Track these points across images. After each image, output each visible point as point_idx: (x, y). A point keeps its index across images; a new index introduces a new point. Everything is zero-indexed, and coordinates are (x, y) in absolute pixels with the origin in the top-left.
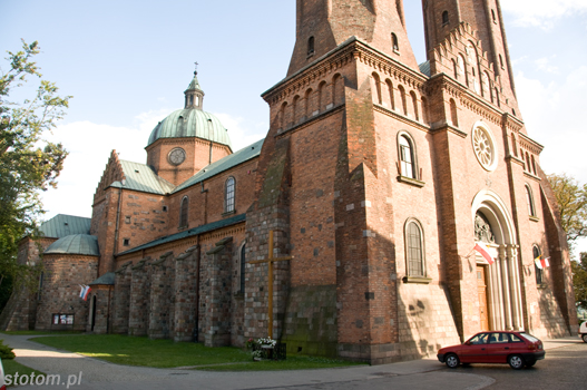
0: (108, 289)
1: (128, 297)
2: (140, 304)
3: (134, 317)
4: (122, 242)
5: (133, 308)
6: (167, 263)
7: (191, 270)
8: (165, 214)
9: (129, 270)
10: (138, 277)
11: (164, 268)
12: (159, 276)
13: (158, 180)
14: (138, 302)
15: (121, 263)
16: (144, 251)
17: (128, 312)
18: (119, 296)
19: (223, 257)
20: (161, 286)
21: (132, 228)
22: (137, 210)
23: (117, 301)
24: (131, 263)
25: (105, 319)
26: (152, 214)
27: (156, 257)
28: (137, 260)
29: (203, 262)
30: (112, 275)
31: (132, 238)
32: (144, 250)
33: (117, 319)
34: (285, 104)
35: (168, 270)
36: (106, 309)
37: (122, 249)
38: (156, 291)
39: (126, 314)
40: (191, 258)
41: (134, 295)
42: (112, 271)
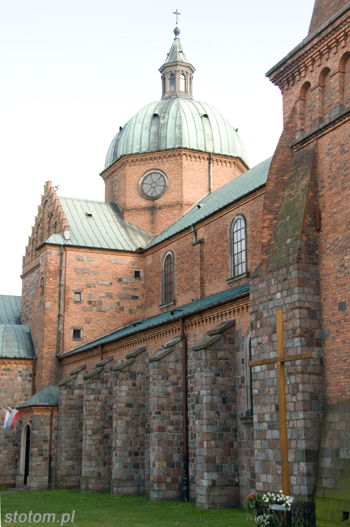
0: (48, 414)
1: (81, 425)
2: (98, 437)
3: (90, 459)
4: (69, 335)
5: (88, 444)
6: (138, 367)
7: (173, 378)
8: (138, 284)
9: (80, 380)
10: (94, 391)
11: (133, 376)
12: (124, 388)
13: (124, 226)
14: (95, 432)
15: (70, 369)
16: (102, 347)
17: (81, 450)
18: (66, 423)
19: (220, 354)
20: (129, 405)
21: (84, 310)
22: (91, 279)
23: (64, 432)
24: (84, 368)
25: (45, 464)
26: (116, 284)
27: (120, 357)
28: (92, 363)
29: (191, 364)
30: (55, 390)
31: (86, 327)
32: (103, 345)
33: (64, 464)
34: (307, 85)
35: (138, 377)
36: (46, 447)
37: (71, 345)
38: (122, 414)
39: (77, 455)
40: (172, 357)
41: (89, 422)
42: (56, 383)
